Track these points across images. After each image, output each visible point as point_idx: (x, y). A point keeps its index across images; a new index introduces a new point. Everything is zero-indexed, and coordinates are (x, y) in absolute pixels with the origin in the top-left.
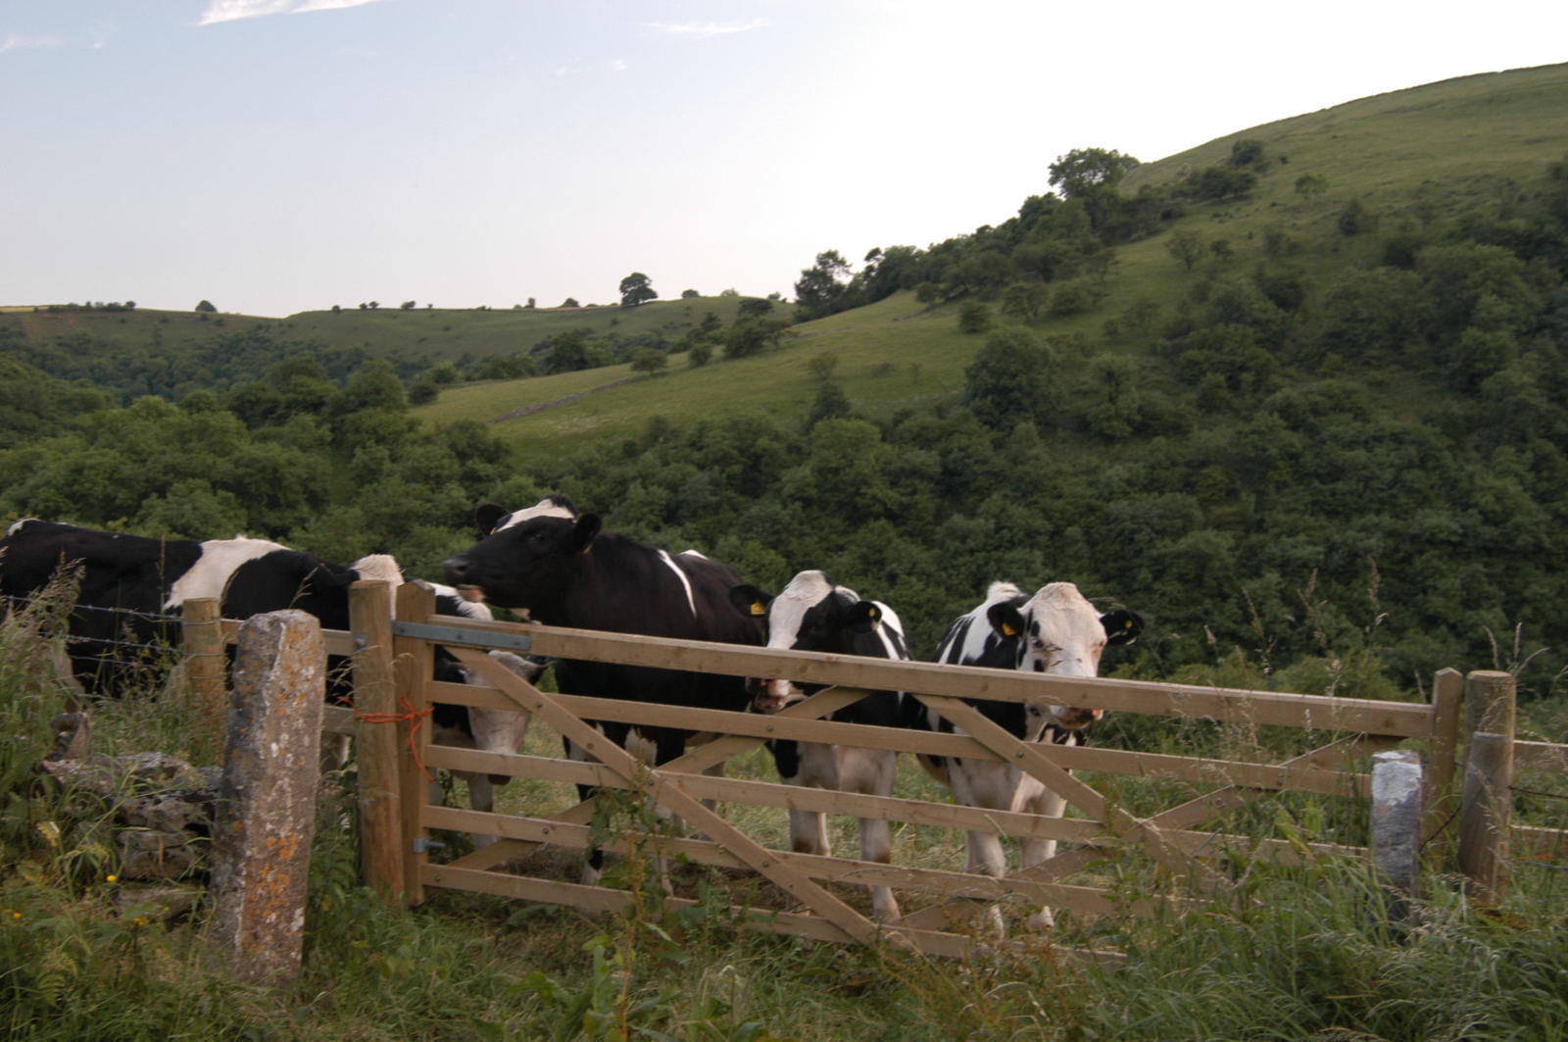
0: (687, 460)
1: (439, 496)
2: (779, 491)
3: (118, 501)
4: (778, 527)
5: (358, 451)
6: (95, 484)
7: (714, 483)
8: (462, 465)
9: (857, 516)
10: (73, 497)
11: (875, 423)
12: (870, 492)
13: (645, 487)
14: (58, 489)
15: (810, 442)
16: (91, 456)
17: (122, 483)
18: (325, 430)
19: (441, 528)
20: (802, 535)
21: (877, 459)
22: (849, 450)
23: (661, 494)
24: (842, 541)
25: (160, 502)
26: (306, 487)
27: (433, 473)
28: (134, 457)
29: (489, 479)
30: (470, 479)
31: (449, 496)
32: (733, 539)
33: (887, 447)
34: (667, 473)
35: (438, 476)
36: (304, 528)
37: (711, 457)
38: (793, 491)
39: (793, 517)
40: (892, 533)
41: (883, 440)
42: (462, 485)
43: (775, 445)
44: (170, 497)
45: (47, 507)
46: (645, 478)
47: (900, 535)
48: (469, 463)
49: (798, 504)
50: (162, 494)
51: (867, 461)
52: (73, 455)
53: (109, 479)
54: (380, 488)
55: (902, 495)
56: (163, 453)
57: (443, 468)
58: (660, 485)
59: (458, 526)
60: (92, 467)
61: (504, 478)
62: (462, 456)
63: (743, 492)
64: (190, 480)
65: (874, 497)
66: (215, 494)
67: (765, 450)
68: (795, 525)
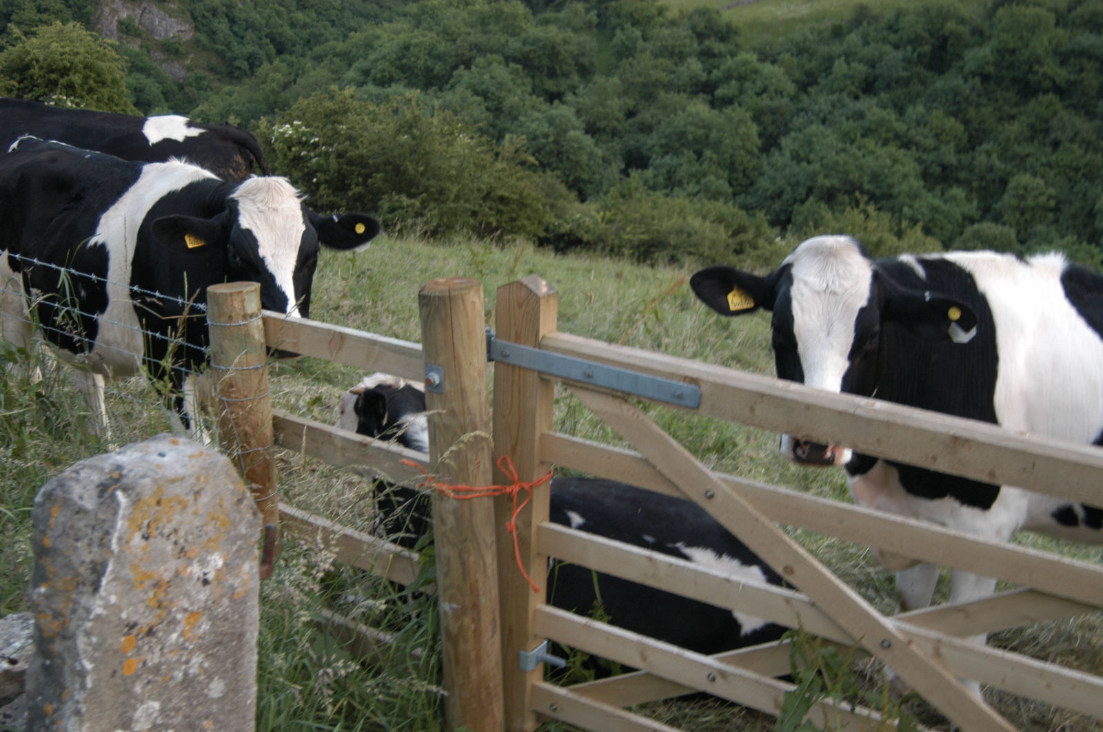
0: (885, 41)
1: (681, 69)
2: (962, 68)
3: (435, 72)
4: (958, 98)
5: (618, 31)
6: (418, 58)
7: (907, 61)
8: (701, 43)
9: (1028, 91)
10: (403, 68)
11: (1050, 10)
12: (1041, 70)
13: (848, 63)
14: (391, 62)
15: (991, 26)
16: (415, 37)
17: (439, 58)
18: (593, 16)
19: (682, 94)
20: (978, 106)
21: (1050, 42)
22: (1025, 34)
23: (860, 69)
24: (1013, 111)
25: (466, 73)
26: (577, 61)
27: (677, 50)
28: (447, 37)
29: (721, 55)
30: (706, 55)
31: (688, 68)
32: (920, 108)
33: (1060, 31)
34: (867, 51)
35: (681, 53)
36: (575, 94)
37: (905, 38)
38: (973, 68)
39: (972, 89)
40: (1059, 105)
41: (1057, 24)
42: (699, 59)
43: (961, 28)
44: (473, 68)
45: (384, 76)
46: (848, 56)
47: (1066, 108)
48: (707, 42)
49: (977, 80)
50: (468, 67)
51: (1041, 44)
52: (402, 36)
53: (429, 54)
54: (634, 62)
55: (1070, 73)
56: (469, 34)
57: (684, 45)
58: (860, 61)
59: (695, 93)
60: (416, 45)
61: (733, 55)
62: (701, 36)
63: (930, 67)
64: (489, 55)
65: (1044, 75)
66: (507, 65)
67: (951, 33)
68: (974, 97)
